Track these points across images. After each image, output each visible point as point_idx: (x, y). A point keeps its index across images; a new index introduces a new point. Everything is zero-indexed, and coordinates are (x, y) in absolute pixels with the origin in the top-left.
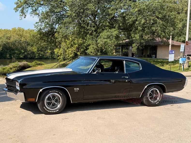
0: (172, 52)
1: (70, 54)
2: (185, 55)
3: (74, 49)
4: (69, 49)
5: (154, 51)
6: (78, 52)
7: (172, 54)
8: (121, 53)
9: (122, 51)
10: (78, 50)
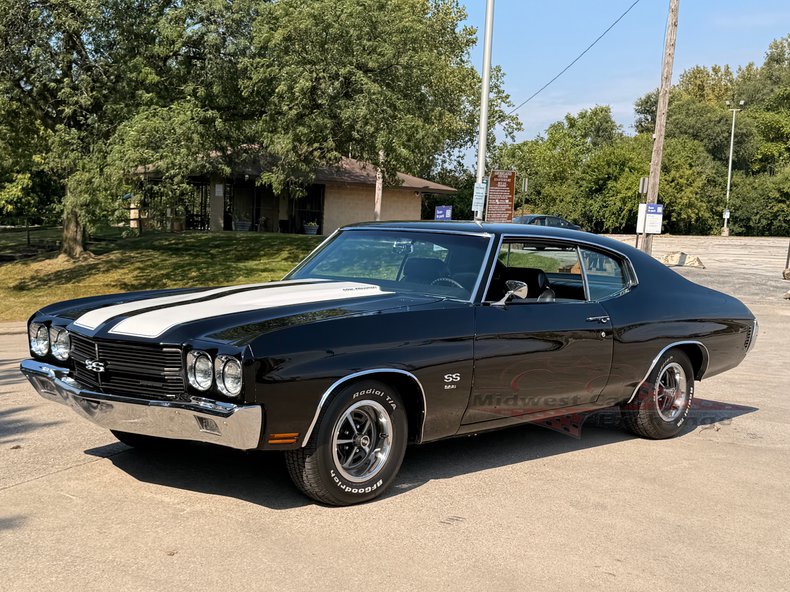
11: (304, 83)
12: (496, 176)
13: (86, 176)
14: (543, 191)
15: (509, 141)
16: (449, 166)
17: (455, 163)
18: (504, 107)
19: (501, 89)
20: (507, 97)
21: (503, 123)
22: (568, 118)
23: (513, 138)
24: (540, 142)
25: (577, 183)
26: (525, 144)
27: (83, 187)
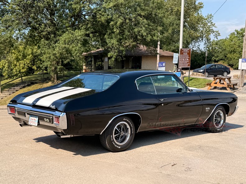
0: (162, 64)
1: (21, 68)
2: (180, 69)
3: (27, 61)
4: (20, 62)
5: (138, 64)
6: (34, 65)
7: (163, 66)
8: (93, 66)
9: (95, 63)
10: (34, 63)
11: (120, 21)
12: (183, 51)
13: (48, 55)
14: (227, 56)
15: (216, 39)
16: (194, 49)
17: (197, 48)
18: (213, 28)
19: (212, 22)
20: (214, 24)
21: (214, 34)
22: (236, 31)
23: (217, 38)
24: (227, 39)
25: (239, 53)
26: (220, 40)
27: (48, 59)
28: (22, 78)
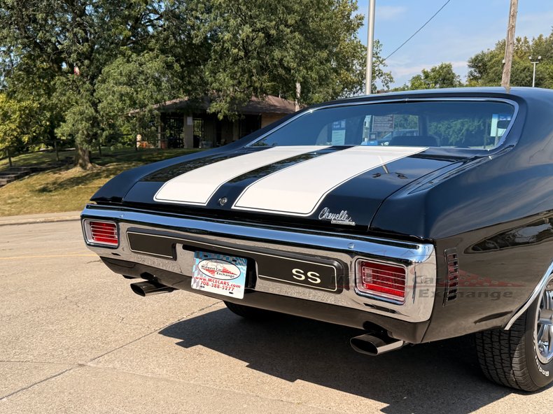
3: (12, 126)
8: (160, 135)
20: (383, 60)
28: (10, 160)
